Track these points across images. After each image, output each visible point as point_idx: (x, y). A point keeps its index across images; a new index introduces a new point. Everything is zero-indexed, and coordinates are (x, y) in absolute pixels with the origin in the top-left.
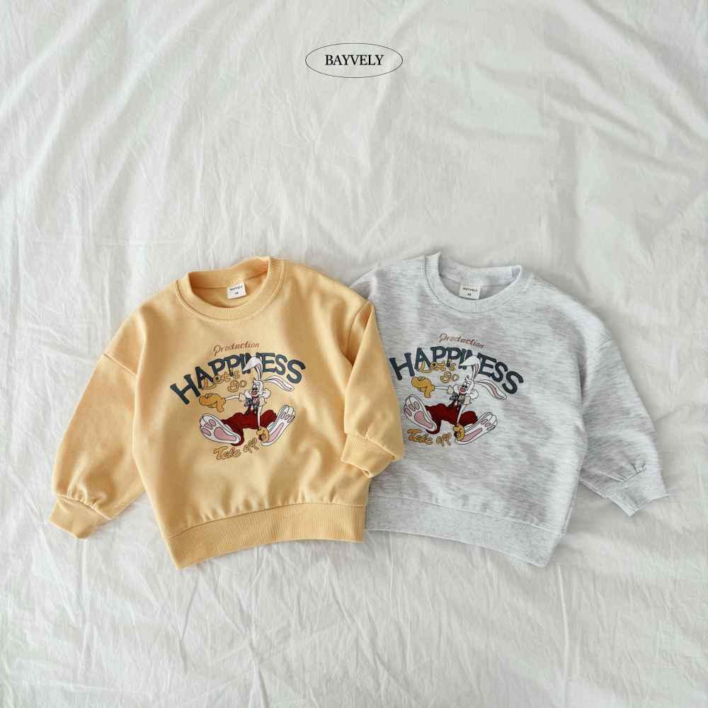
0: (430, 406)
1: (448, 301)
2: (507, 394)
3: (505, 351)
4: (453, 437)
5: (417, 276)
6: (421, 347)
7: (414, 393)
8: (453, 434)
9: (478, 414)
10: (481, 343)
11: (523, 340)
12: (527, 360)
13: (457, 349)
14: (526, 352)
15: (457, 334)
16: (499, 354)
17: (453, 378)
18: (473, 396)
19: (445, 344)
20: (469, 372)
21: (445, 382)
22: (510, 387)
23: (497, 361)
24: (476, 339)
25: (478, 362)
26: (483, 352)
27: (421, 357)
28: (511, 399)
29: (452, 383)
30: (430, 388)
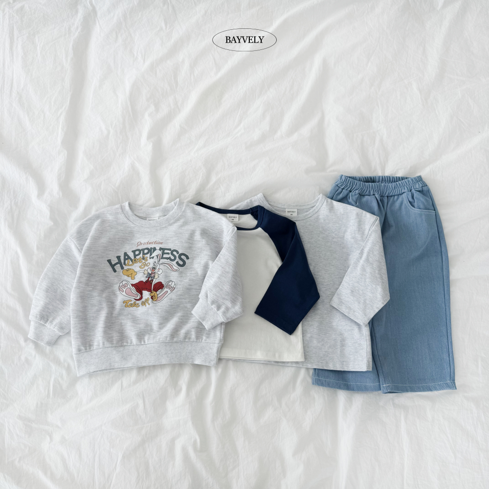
1: (139, 224)
2: (179, 267)
6: (126, 251)
7: (125, 279)
8: (150, 298)
9: (164, 283)
10: (161, 242)
13: (147, 249)
15: (146, 241)
16: (173, 245)
17: (147, 265)
19: (140, 248)
20: (155, 259)
21: (143, 268)
22: (181, 263)
23: (172, 250)
24: (157, 240)
25: (160, 252)
26: (162, 246)
27: (127, 257)
28: (182, 270)
30: (134, 274)
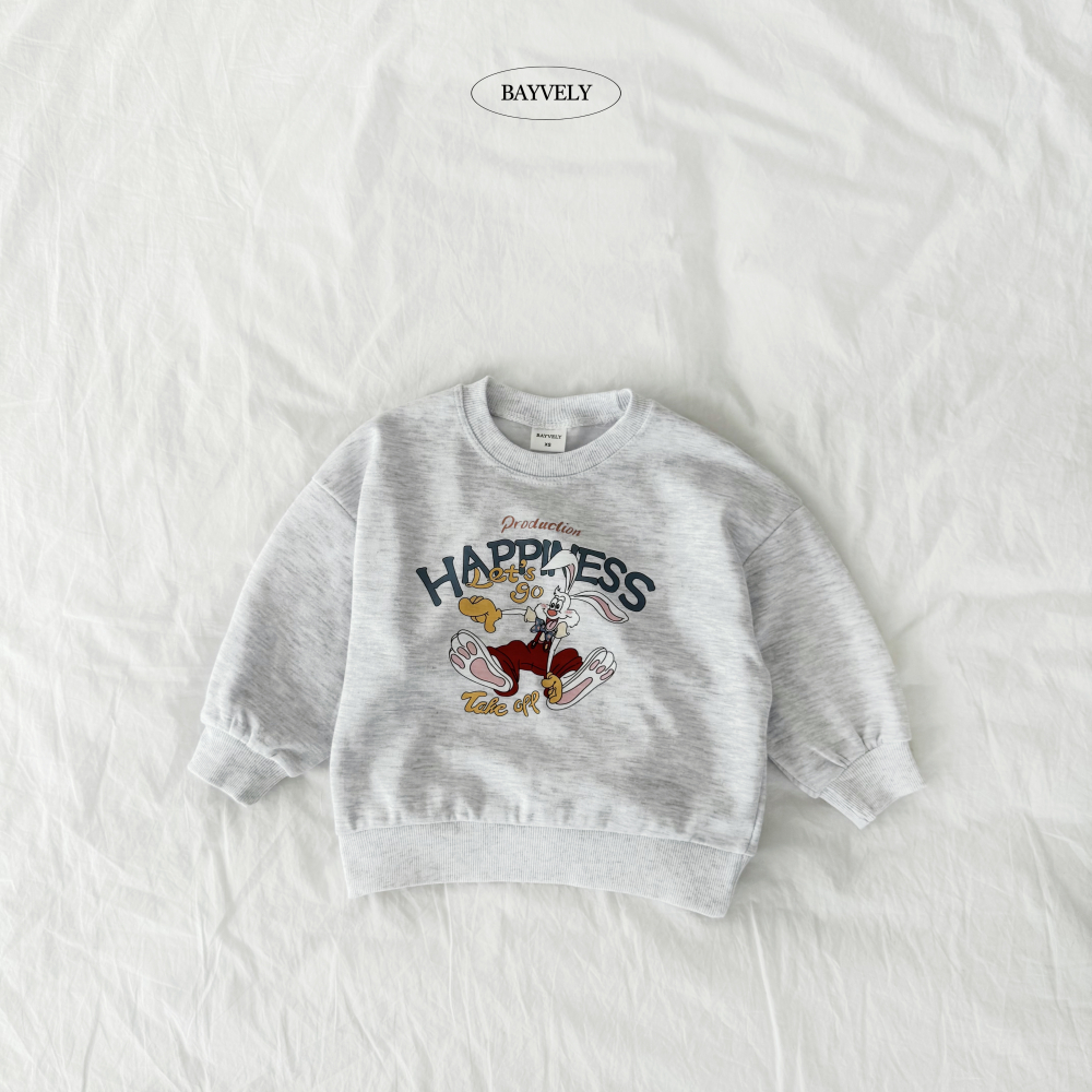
0: (495, 646)
1: (510, 459)
2: (628, 612)
3: (619, 538)
4: (543, 698)
5: (452, 421)
6: (470, 543)
7: (465, 626)
8: (541, 693)
9: (582, 653)
10: (576, 528)
11: (649, 516)
12: (660, 549)
13: (534, 542)
14: (657, 536)
15: (531, 516)
16: (610, 543)
17: (533, 593)
18: (570, 622)
19: (513, 535)
20: (559, 580)
21: (520, 602)
22: (633, 600)
23: (607, 557)
24: (565, 521)
26: (581, 542)
27: (471, 561)
28: (636, 620)
29: (532, 603)
30: (493, 615)
